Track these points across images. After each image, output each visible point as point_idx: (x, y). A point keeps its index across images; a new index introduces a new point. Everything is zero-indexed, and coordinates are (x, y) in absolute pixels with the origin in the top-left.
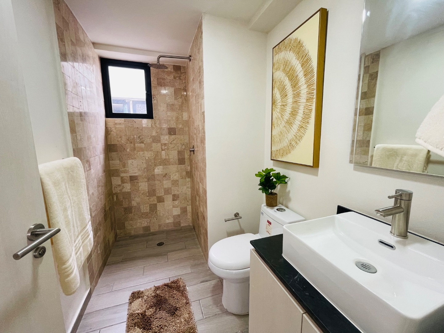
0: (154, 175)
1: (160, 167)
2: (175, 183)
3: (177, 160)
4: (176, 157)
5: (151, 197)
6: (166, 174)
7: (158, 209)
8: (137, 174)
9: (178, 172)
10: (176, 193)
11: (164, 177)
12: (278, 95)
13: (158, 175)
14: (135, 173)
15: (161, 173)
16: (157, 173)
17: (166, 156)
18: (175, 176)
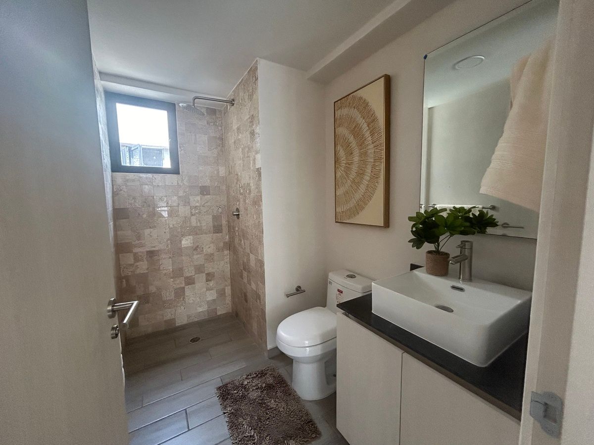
0: (180, 249)
1: (190, 237)
2: (210, 258)
3: (212, 228)
4: (211, 224)
5: (177, 279)
6: (198, 246)
7: (186, 294)
8: (157, 249)
9: (213, 243)
10: (211, 270)
11: (194, 250)
12: (342, 153)
13: (186, 248)
14: (154, 247)
15: (190, 245)
16: (185, 246)
17: (197, 222)
18: (209, 249)
